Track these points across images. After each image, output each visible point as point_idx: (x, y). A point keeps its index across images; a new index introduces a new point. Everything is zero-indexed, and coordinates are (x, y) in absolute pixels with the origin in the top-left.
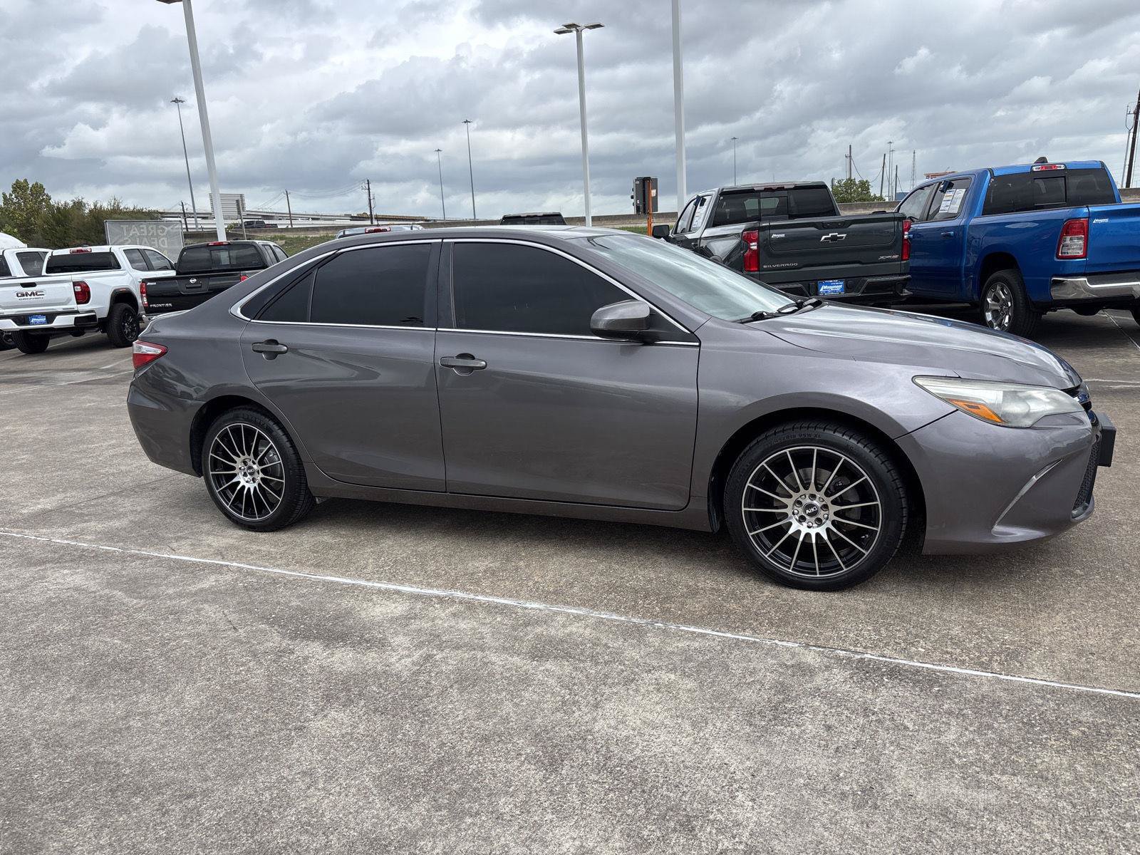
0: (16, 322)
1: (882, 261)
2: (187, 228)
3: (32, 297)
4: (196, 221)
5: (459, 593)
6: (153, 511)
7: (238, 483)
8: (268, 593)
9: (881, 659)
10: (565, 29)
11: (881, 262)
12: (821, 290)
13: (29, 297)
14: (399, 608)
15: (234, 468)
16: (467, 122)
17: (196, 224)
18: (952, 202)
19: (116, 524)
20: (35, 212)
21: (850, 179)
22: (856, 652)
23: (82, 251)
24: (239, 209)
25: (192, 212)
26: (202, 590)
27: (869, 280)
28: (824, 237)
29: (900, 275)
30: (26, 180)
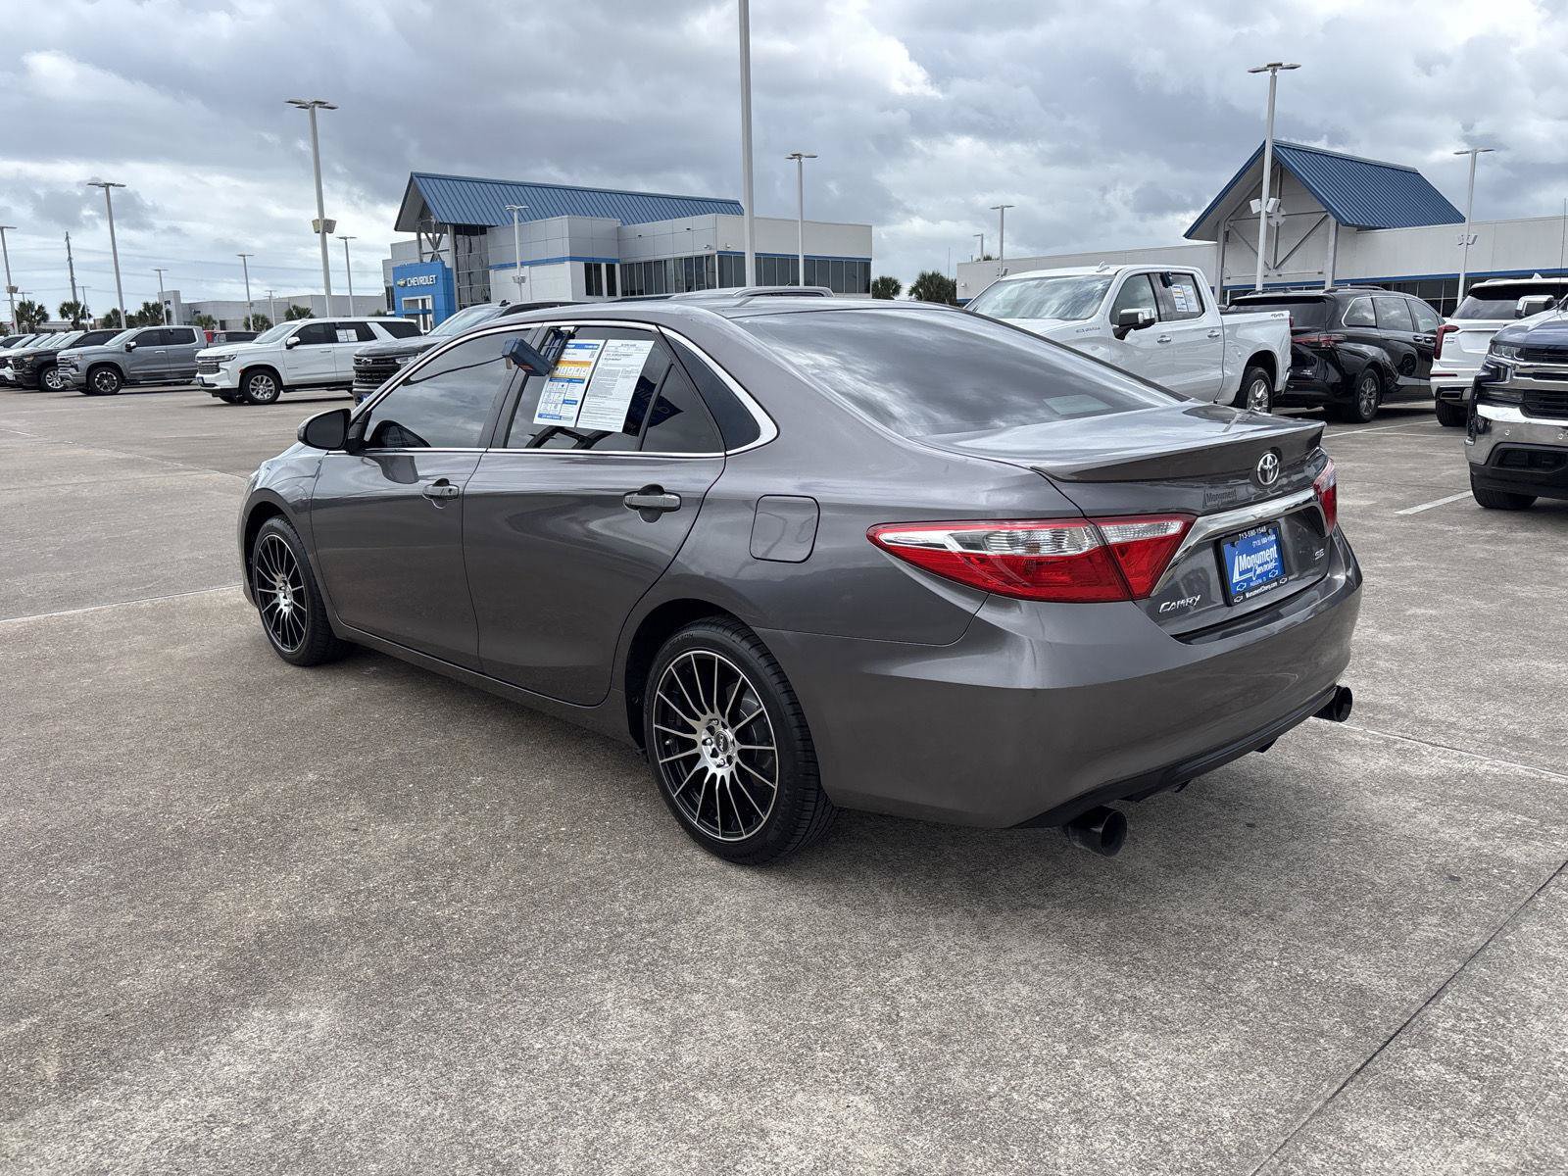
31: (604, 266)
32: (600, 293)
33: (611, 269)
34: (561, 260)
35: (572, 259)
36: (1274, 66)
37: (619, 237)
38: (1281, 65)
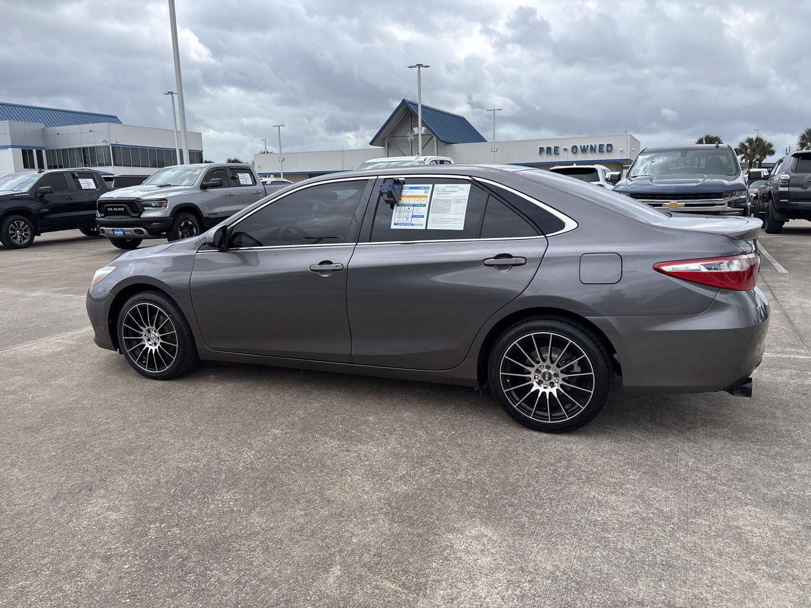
31: (34, 152)
32: (33, 167)
33: (39, 153)
34: (6, 147)
35: (13, 147)
36: (419, 66)
37: (43, 134)
38: (422, 65)
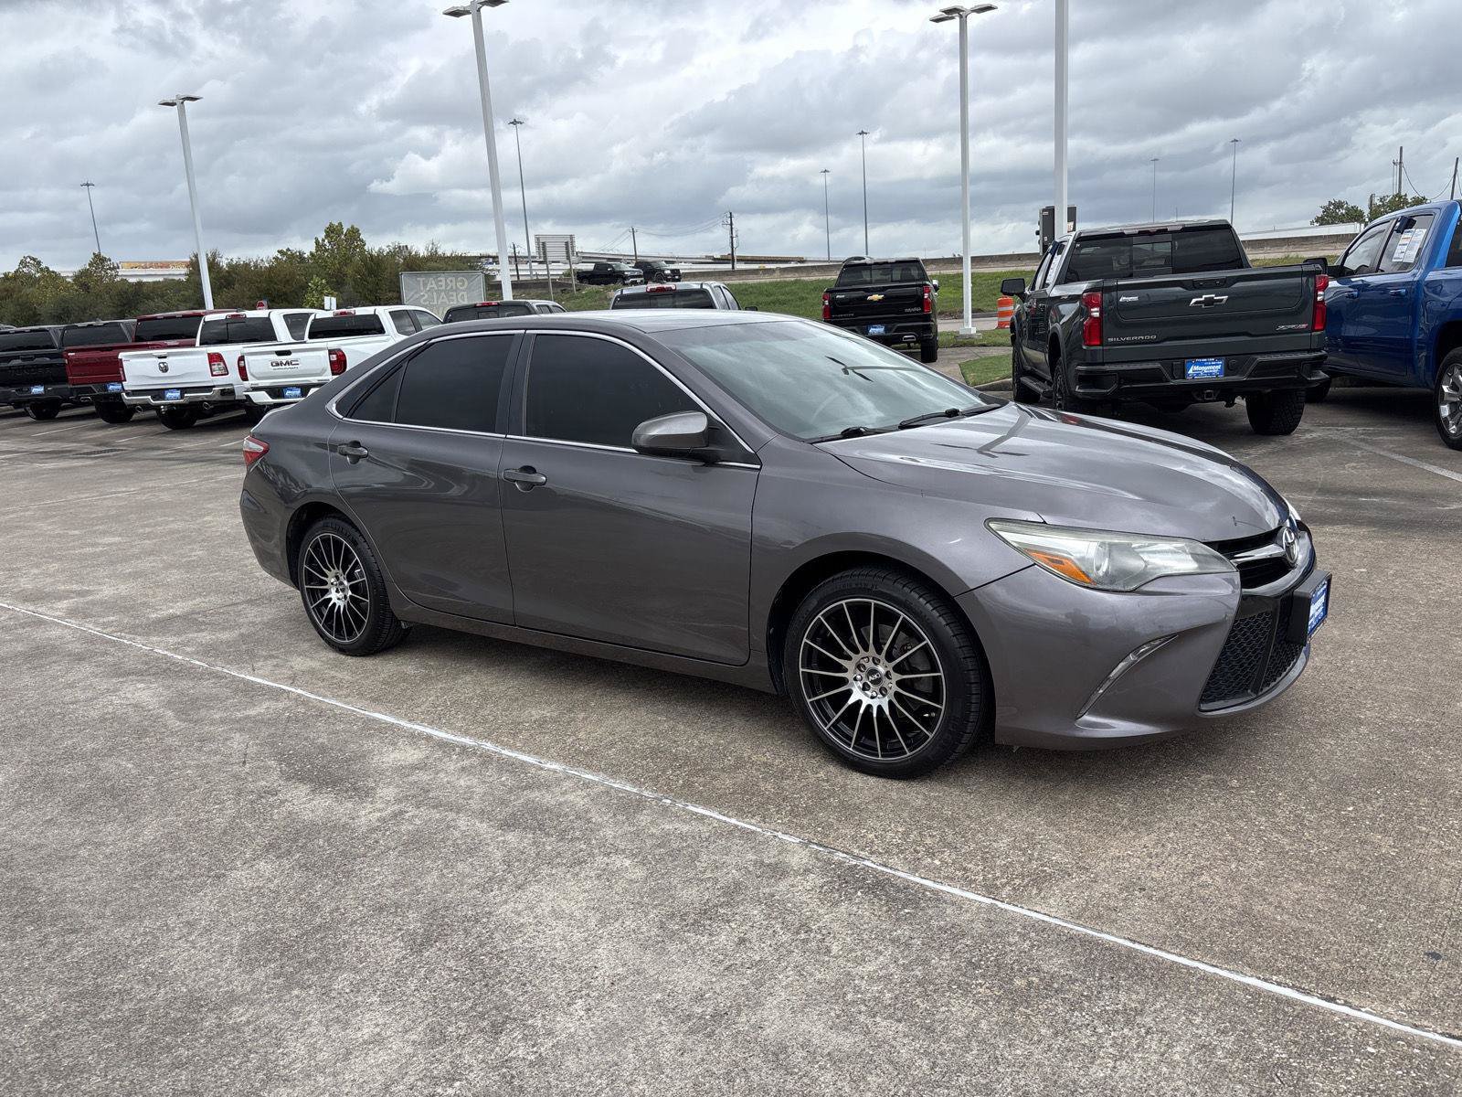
0: (270, 395)
1: (1282, 332)
2: (518, 276)
3: (287, 366)
4: (531, 266)
5: (489, 744)
6: (271, 625)
7: (330, 599)
8: (306, 726)
9: (880, 868)
10: (945, 15)
11: (1280, 334)
12: (1190, 371)
13: (284, 367)
14: (412, 755)
15: (326, 583)
16: (862, 133)
17: (531, 270)
18: (1410, 245)
19: (225, 636)
20: (347, 260)
21: (1399, 195)
22: (857, 857)
23: (345, 313)
24: (567, 252)
25: (527, 255)
26: (247, 717)
27: (1260, 358)
28: (1194, 301)
29: (1309, 351)
30: (340, 223)
